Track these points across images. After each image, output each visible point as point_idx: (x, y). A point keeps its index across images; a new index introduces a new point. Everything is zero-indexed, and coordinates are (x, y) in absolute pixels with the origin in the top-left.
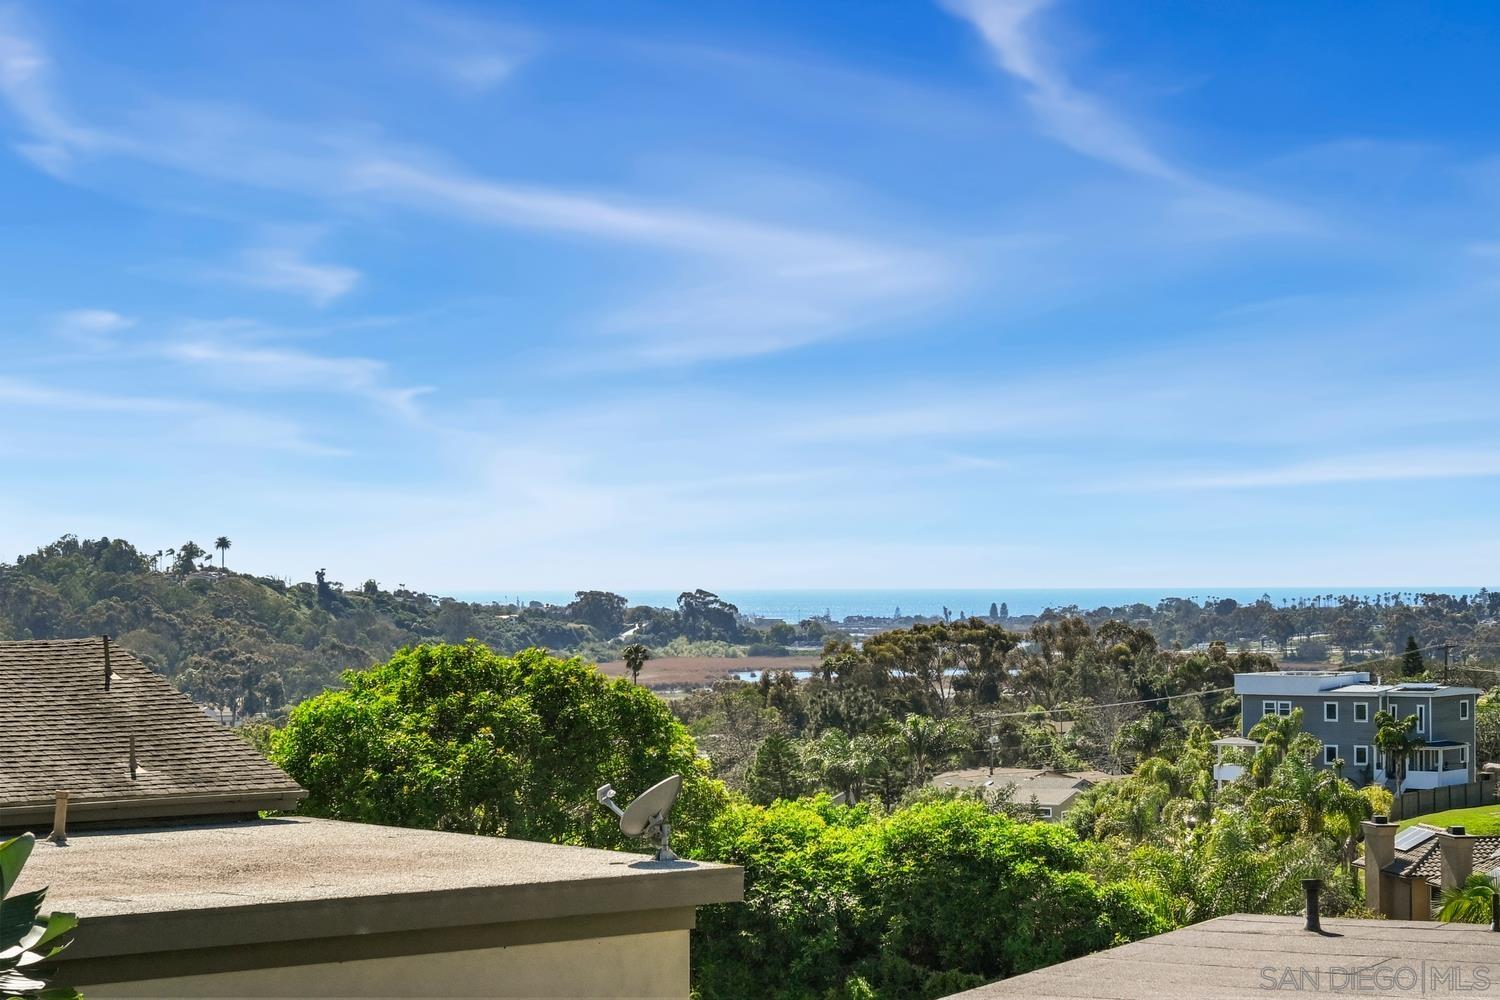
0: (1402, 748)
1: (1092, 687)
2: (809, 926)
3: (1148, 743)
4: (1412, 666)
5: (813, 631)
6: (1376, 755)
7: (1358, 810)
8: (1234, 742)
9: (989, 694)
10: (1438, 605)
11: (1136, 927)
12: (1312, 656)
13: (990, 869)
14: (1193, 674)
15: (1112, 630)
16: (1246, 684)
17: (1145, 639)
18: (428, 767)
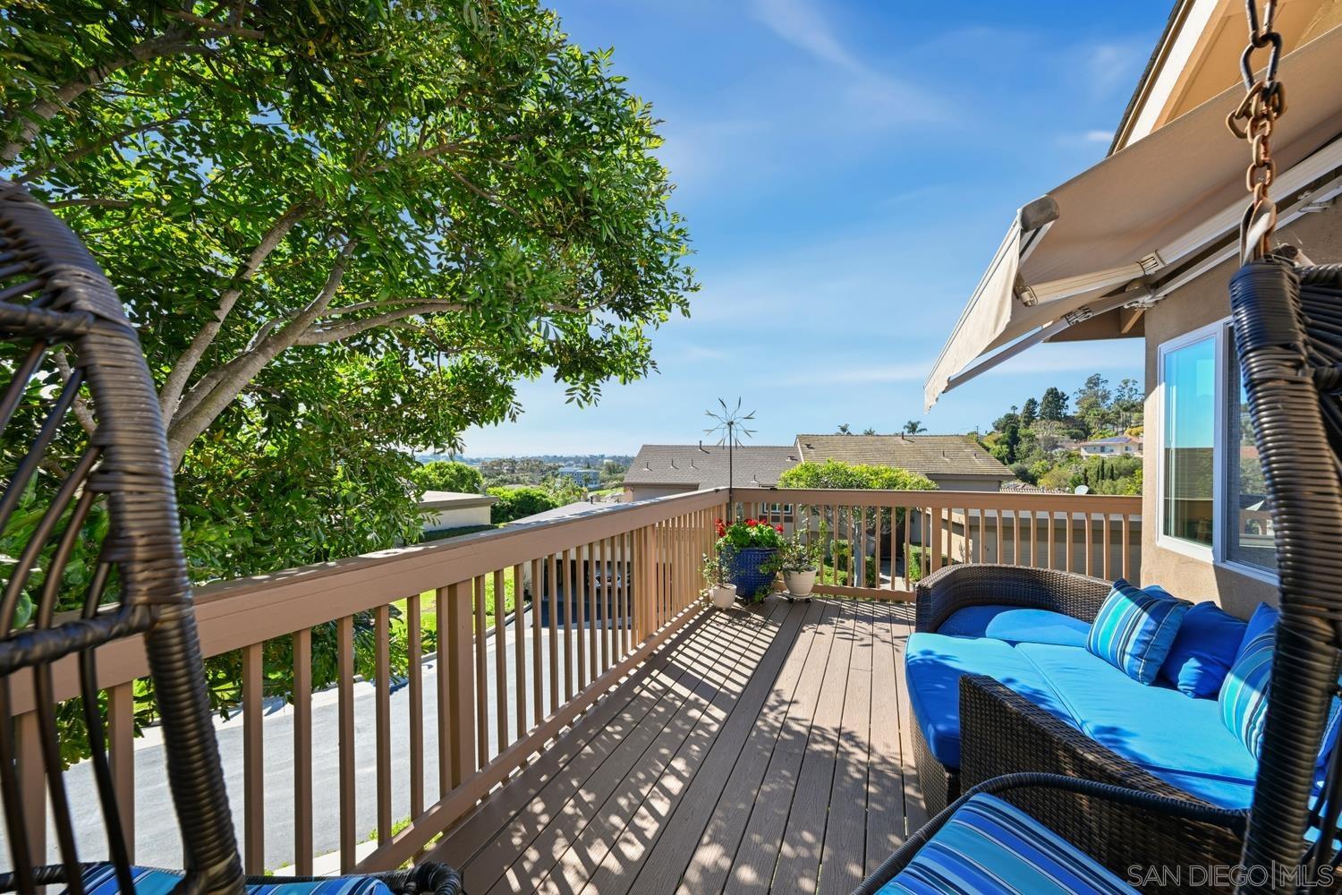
0: (587, 481)
1: (532, 470)
2: (502, 507)
3: (544, 480)
4: (589, 467)
5: (478, 460)
6: (583, 482)
7: (581, 491)
8: (559, 480)
9: (513, 472)
10: (592, 457)
11: (556, 507)
12: (570, 465)
13: (532, 498)
14: (550, 468)
15: (535, 461)
16: (561, 470)
17: (541, 462)
18: (438, 482)
